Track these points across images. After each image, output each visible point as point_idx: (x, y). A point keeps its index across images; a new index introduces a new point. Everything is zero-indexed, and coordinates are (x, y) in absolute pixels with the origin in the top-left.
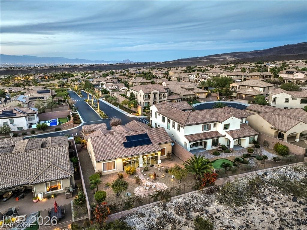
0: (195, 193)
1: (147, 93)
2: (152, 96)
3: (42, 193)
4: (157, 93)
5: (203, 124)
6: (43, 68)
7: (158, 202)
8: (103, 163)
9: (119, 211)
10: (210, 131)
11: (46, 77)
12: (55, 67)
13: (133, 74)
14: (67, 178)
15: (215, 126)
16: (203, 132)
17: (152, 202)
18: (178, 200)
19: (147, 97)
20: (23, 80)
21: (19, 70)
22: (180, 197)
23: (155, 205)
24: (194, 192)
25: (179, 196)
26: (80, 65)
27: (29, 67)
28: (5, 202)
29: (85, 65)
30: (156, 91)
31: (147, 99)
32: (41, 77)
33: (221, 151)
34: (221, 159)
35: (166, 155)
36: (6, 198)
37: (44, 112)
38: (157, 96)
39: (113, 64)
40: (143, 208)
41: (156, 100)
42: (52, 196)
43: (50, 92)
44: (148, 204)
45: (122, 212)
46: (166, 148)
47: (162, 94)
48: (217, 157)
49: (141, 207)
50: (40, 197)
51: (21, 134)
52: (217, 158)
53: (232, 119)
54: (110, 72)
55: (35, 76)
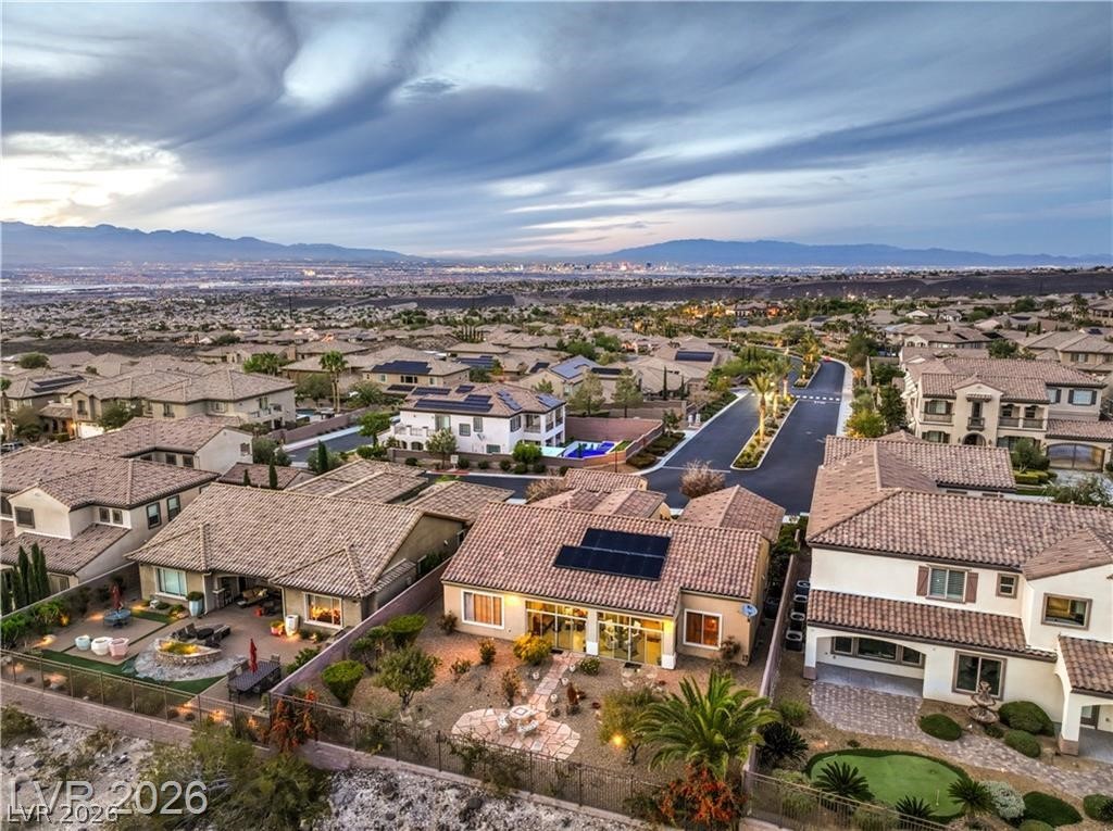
0: (628, 825)
1: (940, 392)
2: (962, 412)
3: (296, 616)
4: (988, 400)
5: (924, 564)
6: (797, 281)
7: (470, 781)
8: (465, 593)
9: (349, 745)
11: (773, 312)
12: (838, 277)
13: (1106, 311)
14: (354, 600)
16: (922, 600)
17: (448, 770)
18: (542, 813)
19: (941, 408)
20: (701, 316)
21: (727, 285)
22: (557, 808)
23: (454, 786)
24: (627, 819)
25: (554, 802)
26: (931, 274)
27: (758, 277)
29: (951, 272)
30: (986, 391)
31: (935, 417)
32: (758, 309)
33: (989, 729)
34: (935, 760)
35: (718, 648)
36: (247, 599)
37: (606, 415)
38: (991, 414)
40: (415, 773)
41: (982, 430)
42: (314, 636)
43: (710, 360)
44: (437, 771)
45: (353, 751)
46: (720, 616)
47: (1023, 407)
48: (924, 743)
49: (414, 767)
50: (289, 623)
51: (475, 464)
52: (919, 748)
53: (1111, 577)
54: (1014, 300)
55: (739, 307)
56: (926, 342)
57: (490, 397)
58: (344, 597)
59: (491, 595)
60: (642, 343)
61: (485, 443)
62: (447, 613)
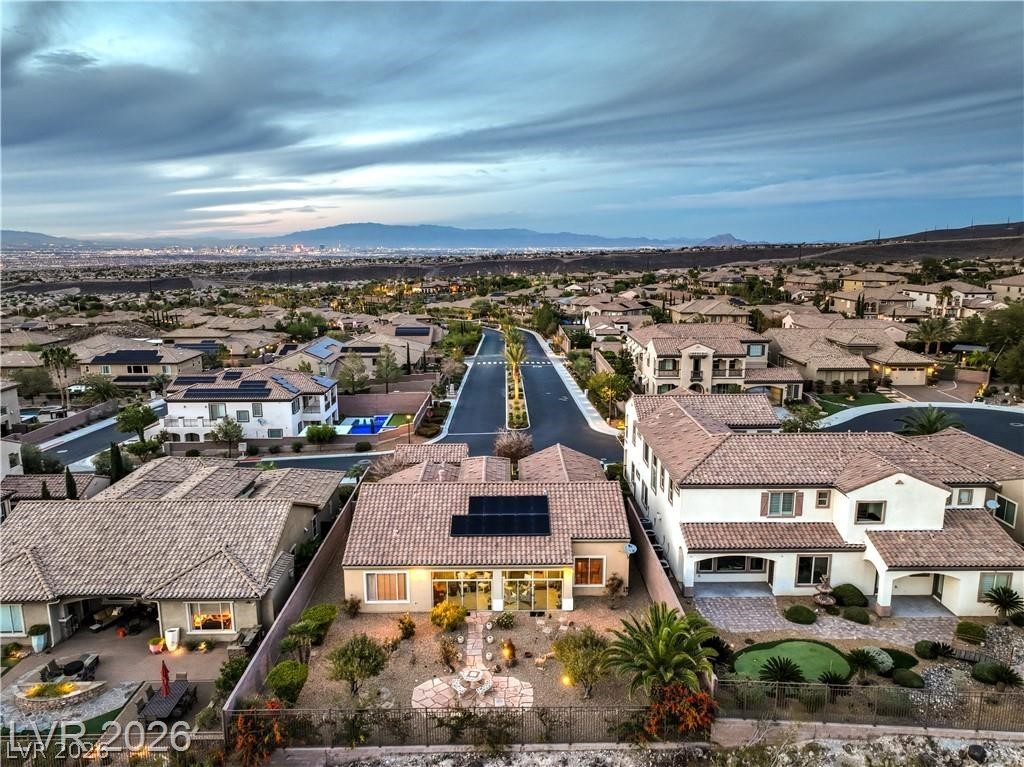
0: (615, 751)
1: (669, 353)
2: (686, 367)
3: (177, 629)
4: (704, 357)
5: (765, 491)
6: (462, 260)
7: (461, 748)
8: (368, 575)
9: (321, 744)
10: (798, 519)
11: (454, 288)
12: (495, 257)
13: (711, 283)
14: (248, 600)
15: (823, 501)
16: (764, 519)
17: (439, 742)
18: (537, 759)
19: (669, 366)
20: (391, 294)
21: (400, 265)
22: (549, 752)
23: (447, 756)
24: (614, 745)
25: (546, 747)
26: (567, 254)
27: (427, 258)
28: (96, 635)
29: (582, 252)
30: (703, 350)
31: (666, 373)
32: (441, 287)
33: (830, 610)
34: (809, 641)
35: (603, 585)
36: (100, 622)
37: (367, 391)
38: (706, 367)
39: (669, 250)
40: (401, 754)
41: (700, 381)
42: (203, 646)
43: (427, 334)
44: (424, 747)
45: (328, 749)
46: (604, 557)
47: (728, 360)
48: (795, 630)
49: (400, 749)
50: (170, 638)
51: (266, 449)
52: (793, 635)
53: (899, 482)
54: (641, 275)
55: (425, 285)
56: (599, 312)
57: (265, 382)
58: (236, 600)
59: (396, 572)
60: (348, 321)
61: (266, 428)
62: (348, 597)
